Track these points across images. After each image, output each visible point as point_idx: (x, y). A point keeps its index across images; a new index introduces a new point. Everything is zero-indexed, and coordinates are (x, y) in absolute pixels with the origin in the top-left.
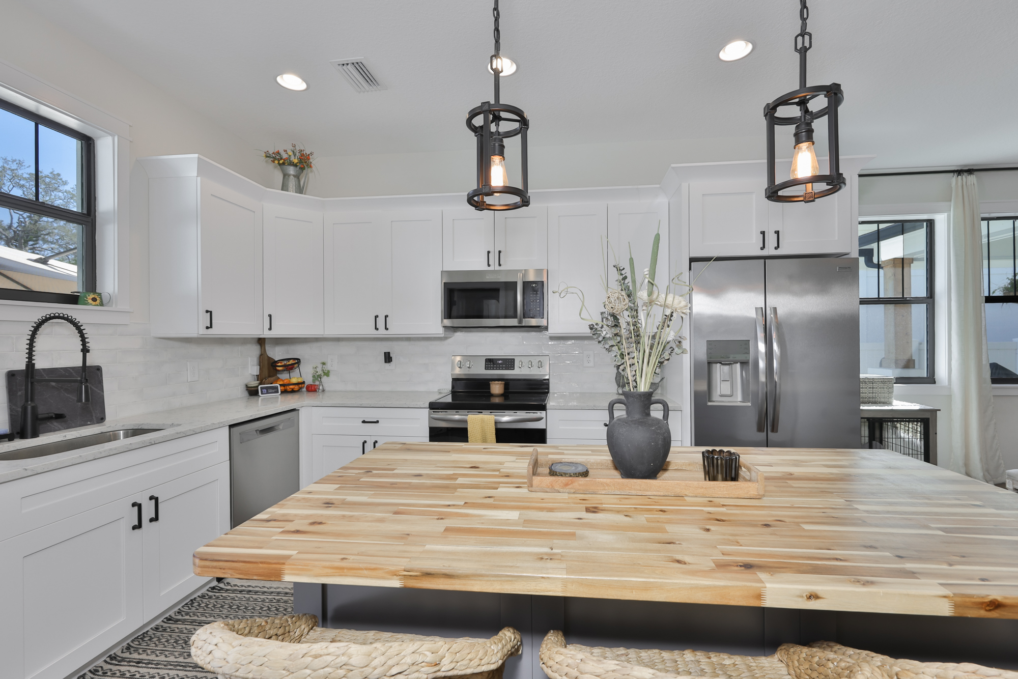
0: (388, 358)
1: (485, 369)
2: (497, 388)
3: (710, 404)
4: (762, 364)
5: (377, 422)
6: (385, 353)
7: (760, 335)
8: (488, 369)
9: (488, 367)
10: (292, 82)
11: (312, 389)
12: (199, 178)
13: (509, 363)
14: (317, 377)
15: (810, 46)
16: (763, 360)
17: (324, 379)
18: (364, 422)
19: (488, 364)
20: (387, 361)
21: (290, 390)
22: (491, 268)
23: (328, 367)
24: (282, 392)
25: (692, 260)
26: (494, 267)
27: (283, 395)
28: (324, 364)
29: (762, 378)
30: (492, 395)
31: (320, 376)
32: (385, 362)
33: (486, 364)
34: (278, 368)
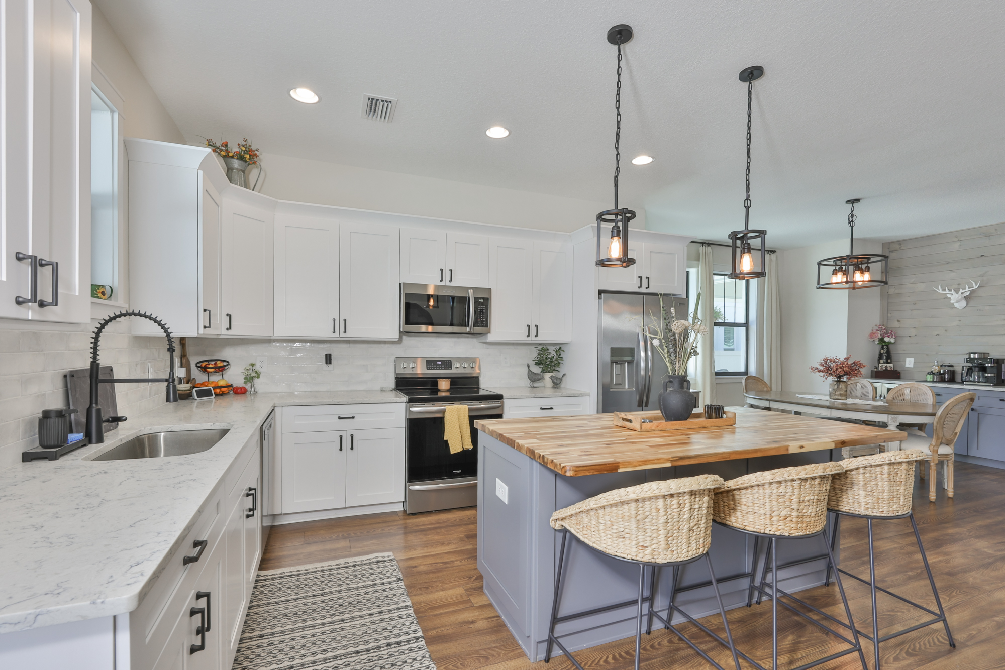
0: (328, 359)
1: (427, 369)
2: (444, 385)
3: (611, 390)
4: (643, 364)
5: (353, 418)
6: (326, 355)
7: (642, 343)
8: (429, 369)
9: (429, 367)
10: (305, 95)
11: (240, 392)
12: (201, 172)
13: (447, 363)
14: (250, 379)
15: (750, 206)
16: (643, 362)
17: (256, 381)
18: (340, 418)
19: (429, 365)
20: (328, 362)
21: (221, 393)
22: (443, 284)
23: (257, 368)
24: (216, 395)
25: (601, 292)
26: (446, 282)
27: (218, 397)
28: (253, 365)
29: (643, 373)
30: (439, 390)
31: (252, 378)
32: (326, 363)
33: (427, 365)
34: (209, 370)
